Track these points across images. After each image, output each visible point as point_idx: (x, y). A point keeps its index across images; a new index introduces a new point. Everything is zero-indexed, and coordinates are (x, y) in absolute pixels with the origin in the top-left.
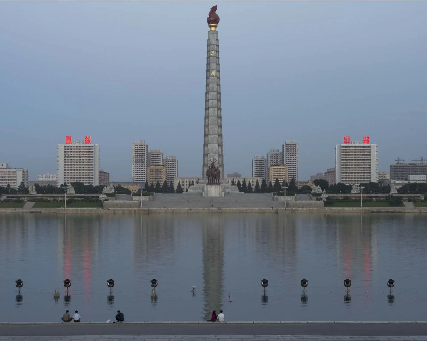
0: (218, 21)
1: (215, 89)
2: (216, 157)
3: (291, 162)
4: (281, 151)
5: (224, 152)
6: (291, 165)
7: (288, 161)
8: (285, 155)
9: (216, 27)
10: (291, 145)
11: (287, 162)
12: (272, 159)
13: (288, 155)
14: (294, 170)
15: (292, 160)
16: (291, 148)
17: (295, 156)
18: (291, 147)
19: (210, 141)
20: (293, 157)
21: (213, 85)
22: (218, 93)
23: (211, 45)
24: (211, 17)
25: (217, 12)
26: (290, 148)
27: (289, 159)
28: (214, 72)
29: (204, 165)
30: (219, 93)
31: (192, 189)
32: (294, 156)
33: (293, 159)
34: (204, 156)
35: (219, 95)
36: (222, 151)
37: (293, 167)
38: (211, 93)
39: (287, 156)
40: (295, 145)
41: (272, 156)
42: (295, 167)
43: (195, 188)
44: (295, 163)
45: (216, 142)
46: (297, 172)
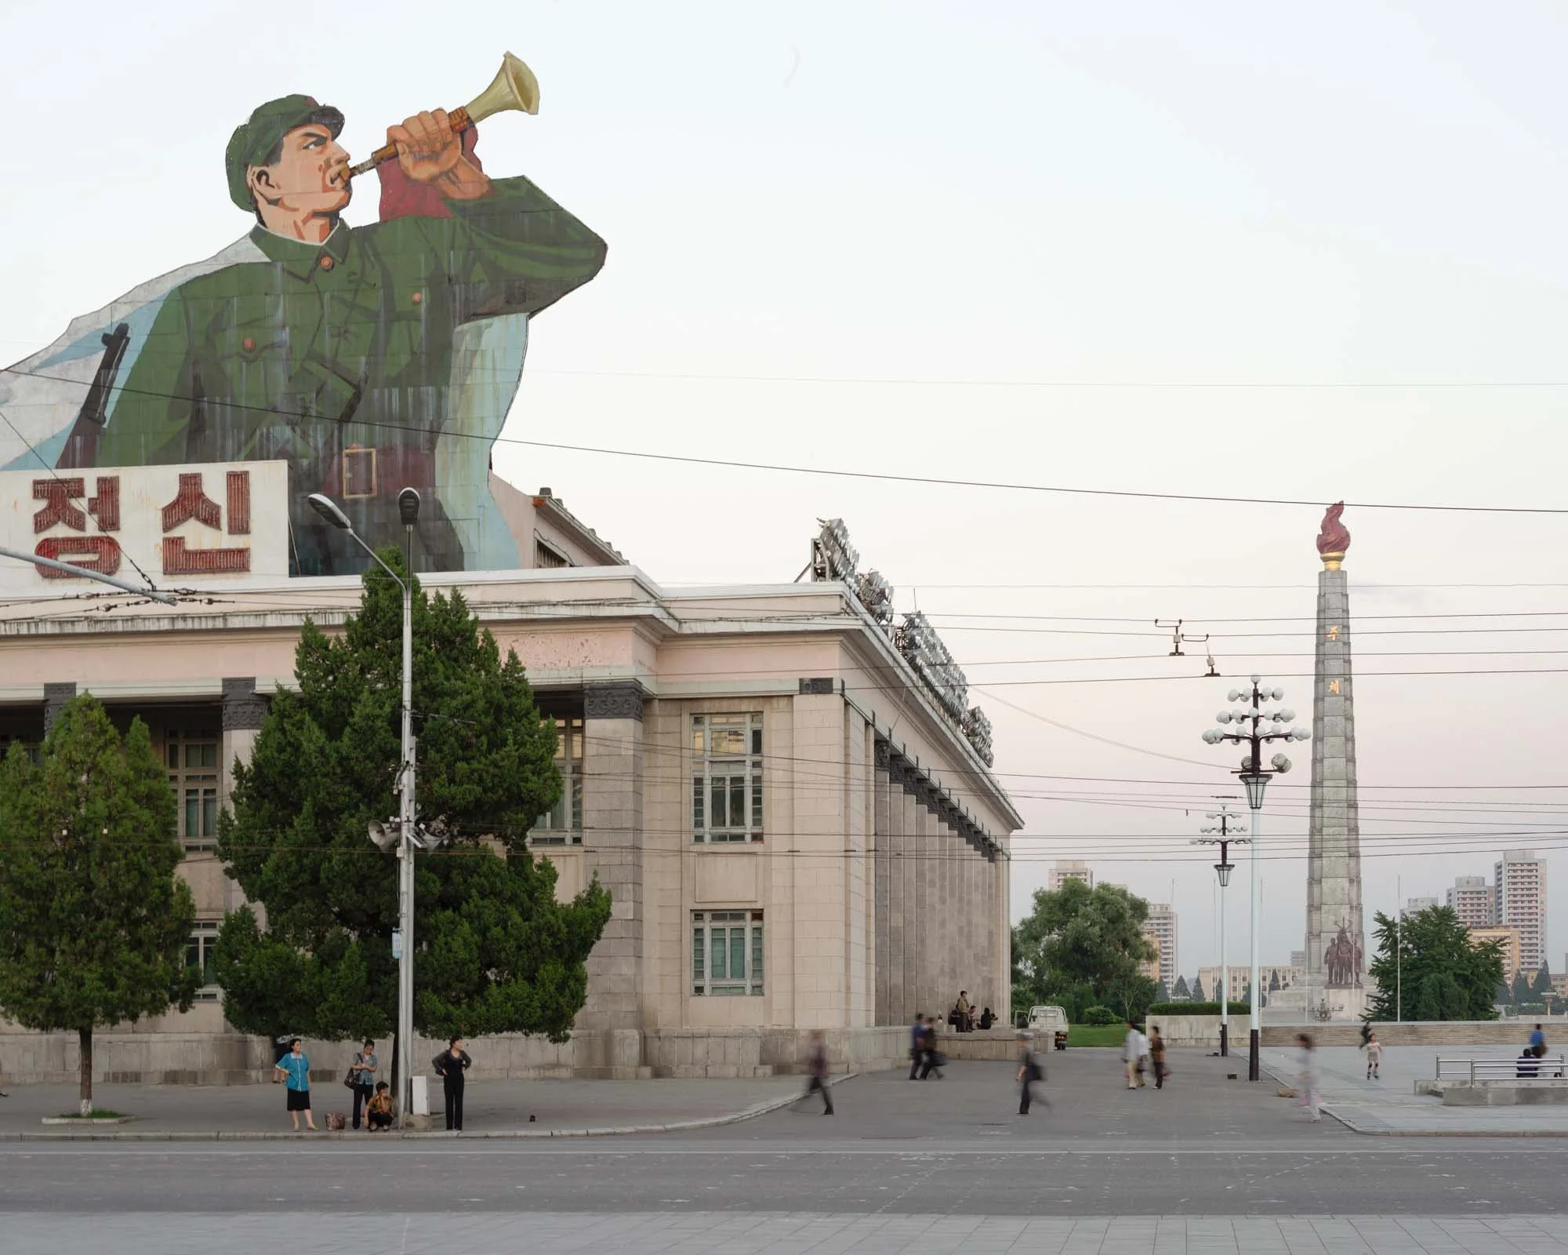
0: (1345, 544)
1: (1339, 731)
2: (1345, 911)
3: (1522, 917)
4: (1491, 882)
5: (1363, 900)
6: (1523, 924)
7: (1515, 914)
8: (1504, 894)
9: (1340, 559)
10: (1522, 864)
11: (1512, 917)
12: (1465, 908)
13: (1515, 896)
14: (1534, 941)
15: (1526, 910)
16: (1523, 874)
17: (1534, 898)
18: (1522, 871)
19: (1325, 869)
20: (1530, 902)
21: (1333, 718)
22: (1347, 739)
23: (1329, 609)
24: (1329, 534)
25: (1342, 520)
26: (1519, 873)
27: (1515, 908)
28: (1337, 682)
29: (1312, 935)
30: (1350, 739)
31: (1282, 999)
32: (1531, 898)
33: (1530, 908)
34: (1310, 912)
35: (1350, 744)
36: (1359, 896)
37: (1530, 929)
38: (1330, 741)
39: (1512, 898)
40: (1536, 864)
41: (1464, 899)
42: (1535, 929)
43: (1289, 995)
44: (1537, 920)
45: (1342, 871)
46: (1542, 946)
